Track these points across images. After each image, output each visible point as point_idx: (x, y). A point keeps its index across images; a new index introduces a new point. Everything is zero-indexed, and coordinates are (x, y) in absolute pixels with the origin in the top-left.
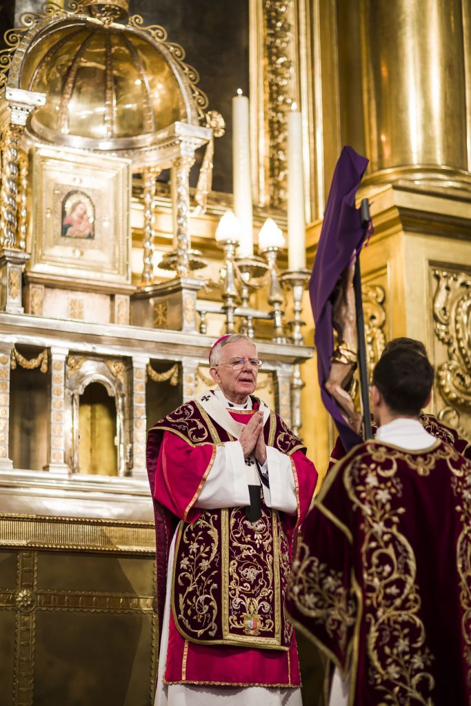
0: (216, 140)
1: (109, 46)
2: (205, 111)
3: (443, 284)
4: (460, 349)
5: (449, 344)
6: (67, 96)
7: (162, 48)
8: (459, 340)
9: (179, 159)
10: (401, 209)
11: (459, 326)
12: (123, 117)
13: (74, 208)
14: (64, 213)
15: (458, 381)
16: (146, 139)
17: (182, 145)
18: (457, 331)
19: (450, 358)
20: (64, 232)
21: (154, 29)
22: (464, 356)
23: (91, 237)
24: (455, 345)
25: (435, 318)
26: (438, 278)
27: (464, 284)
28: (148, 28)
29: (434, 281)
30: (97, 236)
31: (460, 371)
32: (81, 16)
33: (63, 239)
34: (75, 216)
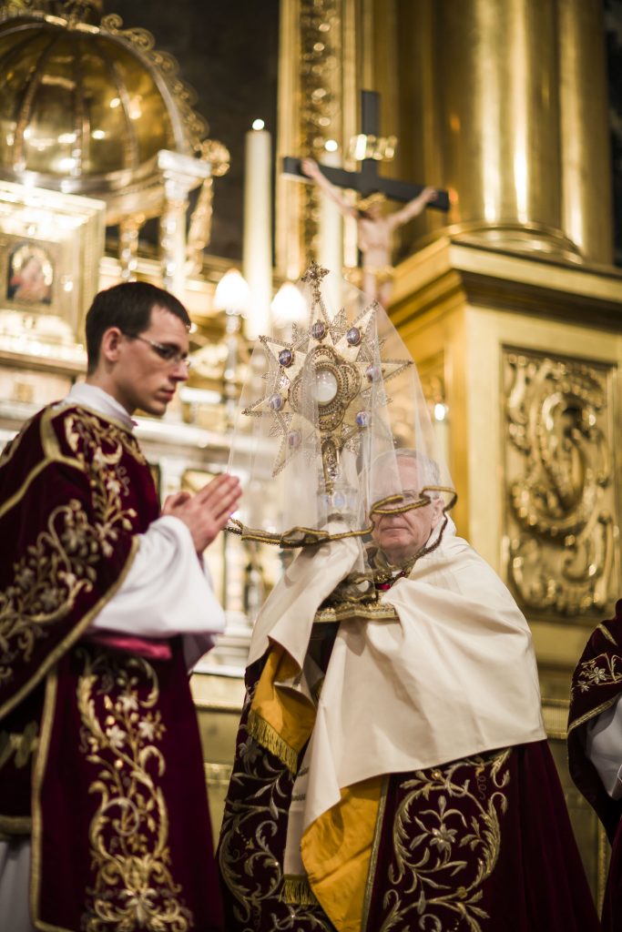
0: (216, 179)
1: (77, 54)
2: (202, 141)
3: (521, 374)
4: (543, 461)
5: (527, 452)
6: (23, 122)
7: (145, 59)
8: (540, 449)
9: (164, 203)
10: (464, 274)
11: (542, 432)
12: (96, 149)
13: (25, 264)
14: (10, 272)
15: (539, 503)
16: (122, 178)
17: (170, 186)
18: (538, 437)
19: (529, 470)
20: (11, 293)
21: (137, 34)
22: (548, 471)
23: (47, 301)
24: (536, 454)
25: (509, 419)
26: (513, 366)
27: (550, 377)
28: (128, 33)
29: (509, 372)
30: (55, 301)
31: (542, 488)
32: (38, 14)
33: (8, 304)
34: (26, 275)
